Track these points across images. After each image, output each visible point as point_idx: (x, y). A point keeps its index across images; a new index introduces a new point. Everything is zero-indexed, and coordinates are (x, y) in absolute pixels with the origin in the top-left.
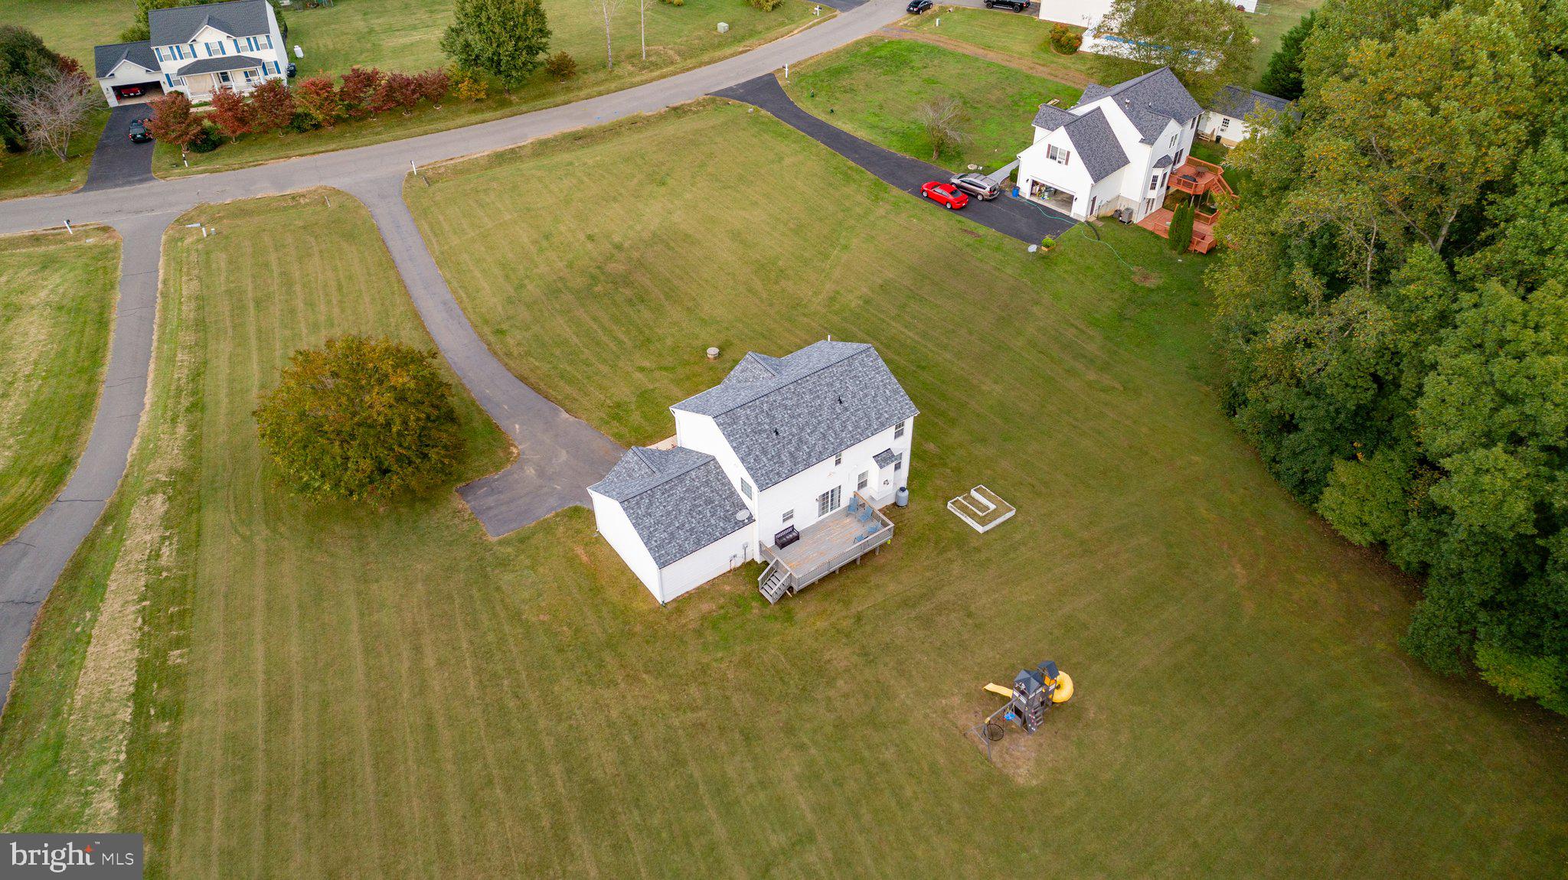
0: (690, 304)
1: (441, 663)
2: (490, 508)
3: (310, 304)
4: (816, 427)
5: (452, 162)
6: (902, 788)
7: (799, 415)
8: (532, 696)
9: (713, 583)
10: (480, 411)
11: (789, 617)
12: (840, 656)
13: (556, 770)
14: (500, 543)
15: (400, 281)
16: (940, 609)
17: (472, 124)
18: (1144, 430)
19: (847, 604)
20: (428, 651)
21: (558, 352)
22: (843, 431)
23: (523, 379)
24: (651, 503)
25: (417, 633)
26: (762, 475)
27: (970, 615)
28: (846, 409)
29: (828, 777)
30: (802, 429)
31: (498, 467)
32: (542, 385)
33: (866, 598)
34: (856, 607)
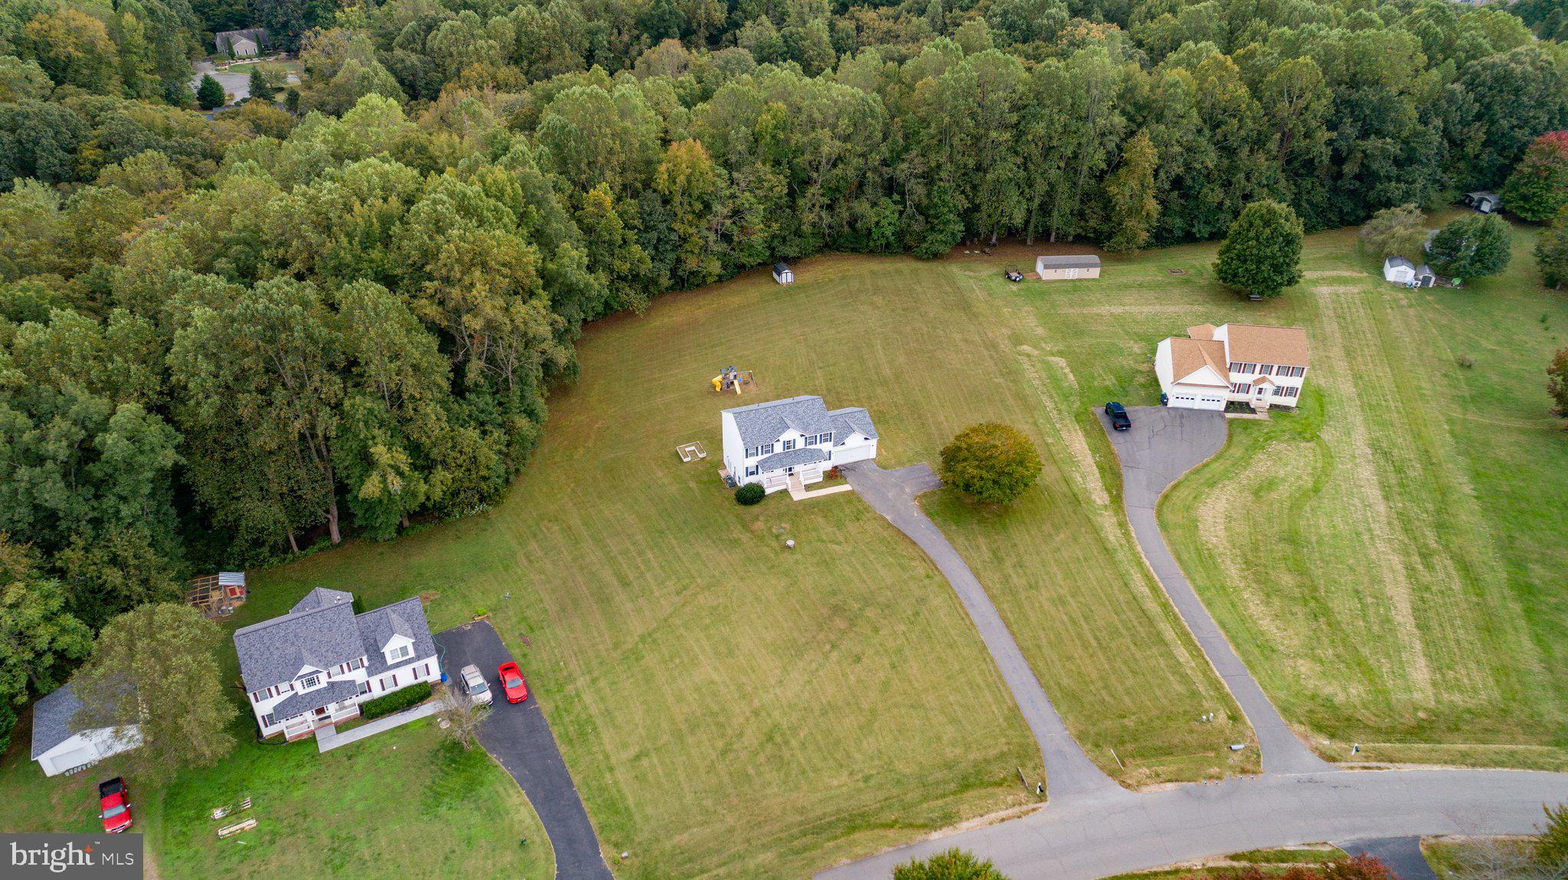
23: (914, 543)
31: (925, 495)
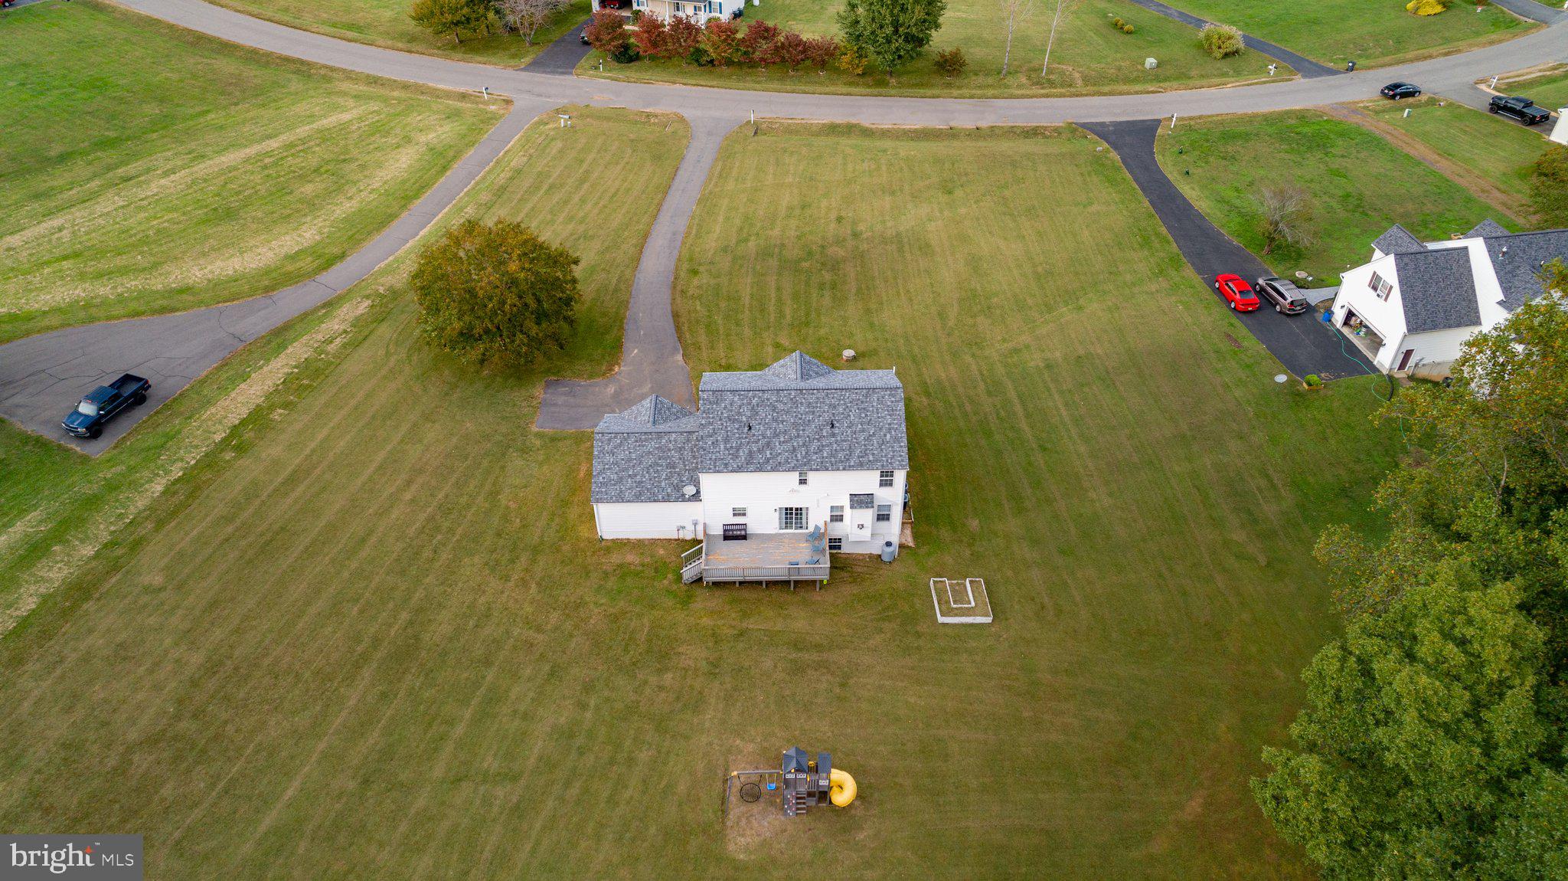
0: (873, 306)
1: (413, 501)
2: (555, 405)
3: (583, 201)
4: (791, 439)
5: (793, 121)
6: (626, 787)
7: (782, 422)
8: (445, 556)
9: (654, 542)
10: (621, 328)
11: (686, 600)
12: (694, 654)
13: (404, 616)
14: (538, 435)
15: (660, 205)
16: (818, 666)
17: (838, 94)
18: (1246, 616)
19: (745, 615)
20: (414, 488)
21: (723, 305)
22: (816, 453)
23: (676, 315)
24: (621, 444)
25: (421, 471)
26: (710, 459)
27: (843, 685)
28: (834, 435)
29: (580, 741)
30: (776, 435)
31: (592, 376)
32: (685, 328)
33: (765, 620)
34: (751, 624)
